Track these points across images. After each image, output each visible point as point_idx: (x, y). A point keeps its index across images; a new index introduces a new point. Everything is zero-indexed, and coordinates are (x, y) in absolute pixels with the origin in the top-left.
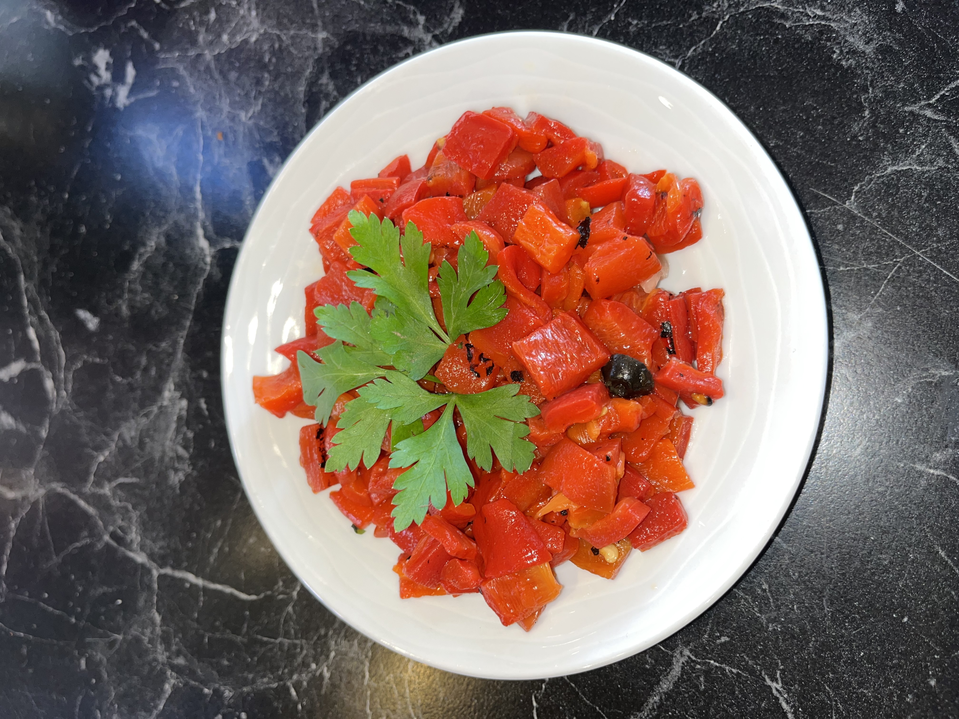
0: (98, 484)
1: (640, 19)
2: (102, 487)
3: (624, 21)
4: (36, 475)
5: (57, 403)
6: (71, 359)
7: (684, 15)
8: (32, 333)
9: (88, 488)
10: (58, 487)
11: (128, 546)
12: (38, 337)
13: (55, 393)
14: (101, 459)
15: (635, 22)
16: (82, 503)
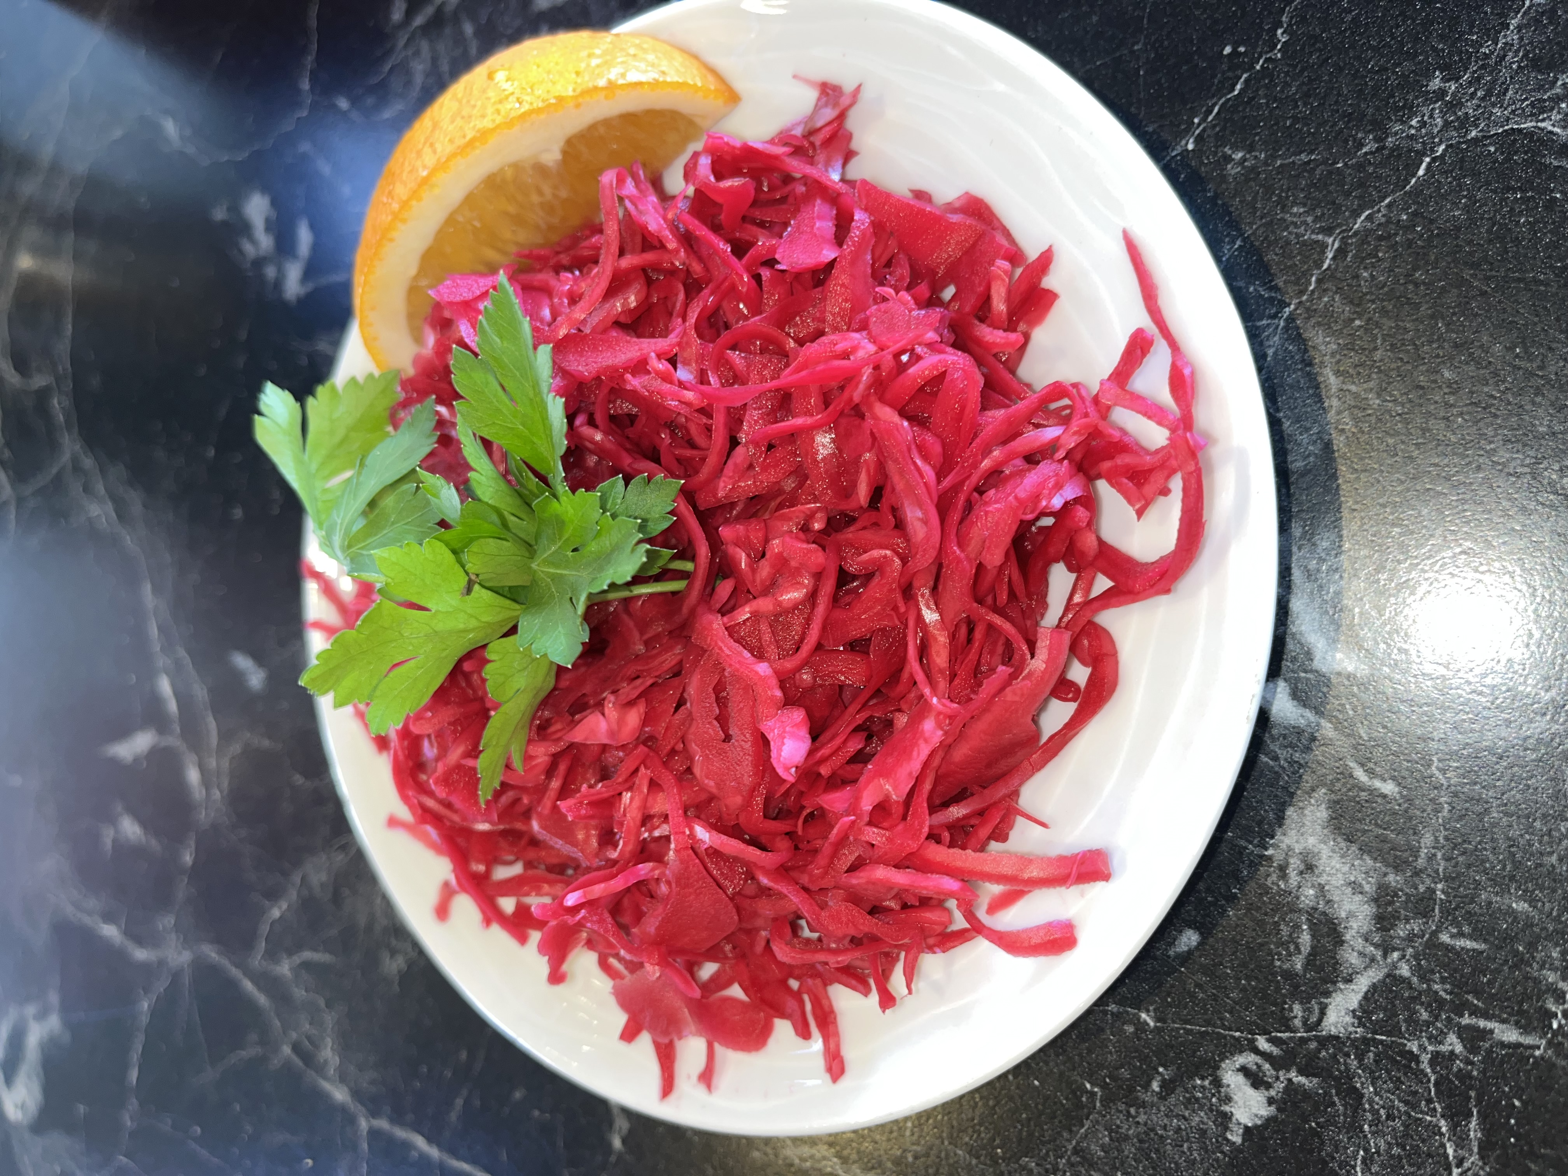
0: (271, 955)
1: (1251, 149)
2: (277, 962)
3: (1215, 153)
4: (177, 927)
5: (206, 809)
6: (226, 736)
7: (1346, 141)
8: (165, 686)
9: (257, 960)
10: (211, 953)
11: (320, 1069)
12: (176, 694)
13: (204, 791)
14: (276, 913)
15: (1239, 155)
16: (248, 985)
